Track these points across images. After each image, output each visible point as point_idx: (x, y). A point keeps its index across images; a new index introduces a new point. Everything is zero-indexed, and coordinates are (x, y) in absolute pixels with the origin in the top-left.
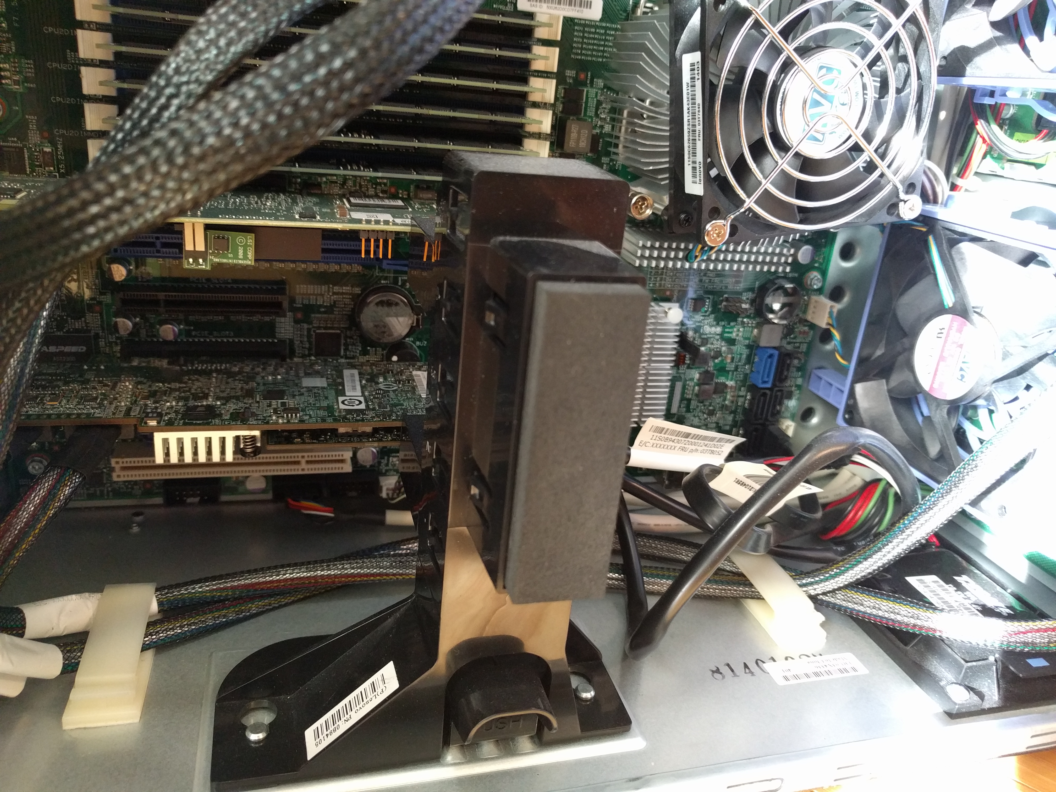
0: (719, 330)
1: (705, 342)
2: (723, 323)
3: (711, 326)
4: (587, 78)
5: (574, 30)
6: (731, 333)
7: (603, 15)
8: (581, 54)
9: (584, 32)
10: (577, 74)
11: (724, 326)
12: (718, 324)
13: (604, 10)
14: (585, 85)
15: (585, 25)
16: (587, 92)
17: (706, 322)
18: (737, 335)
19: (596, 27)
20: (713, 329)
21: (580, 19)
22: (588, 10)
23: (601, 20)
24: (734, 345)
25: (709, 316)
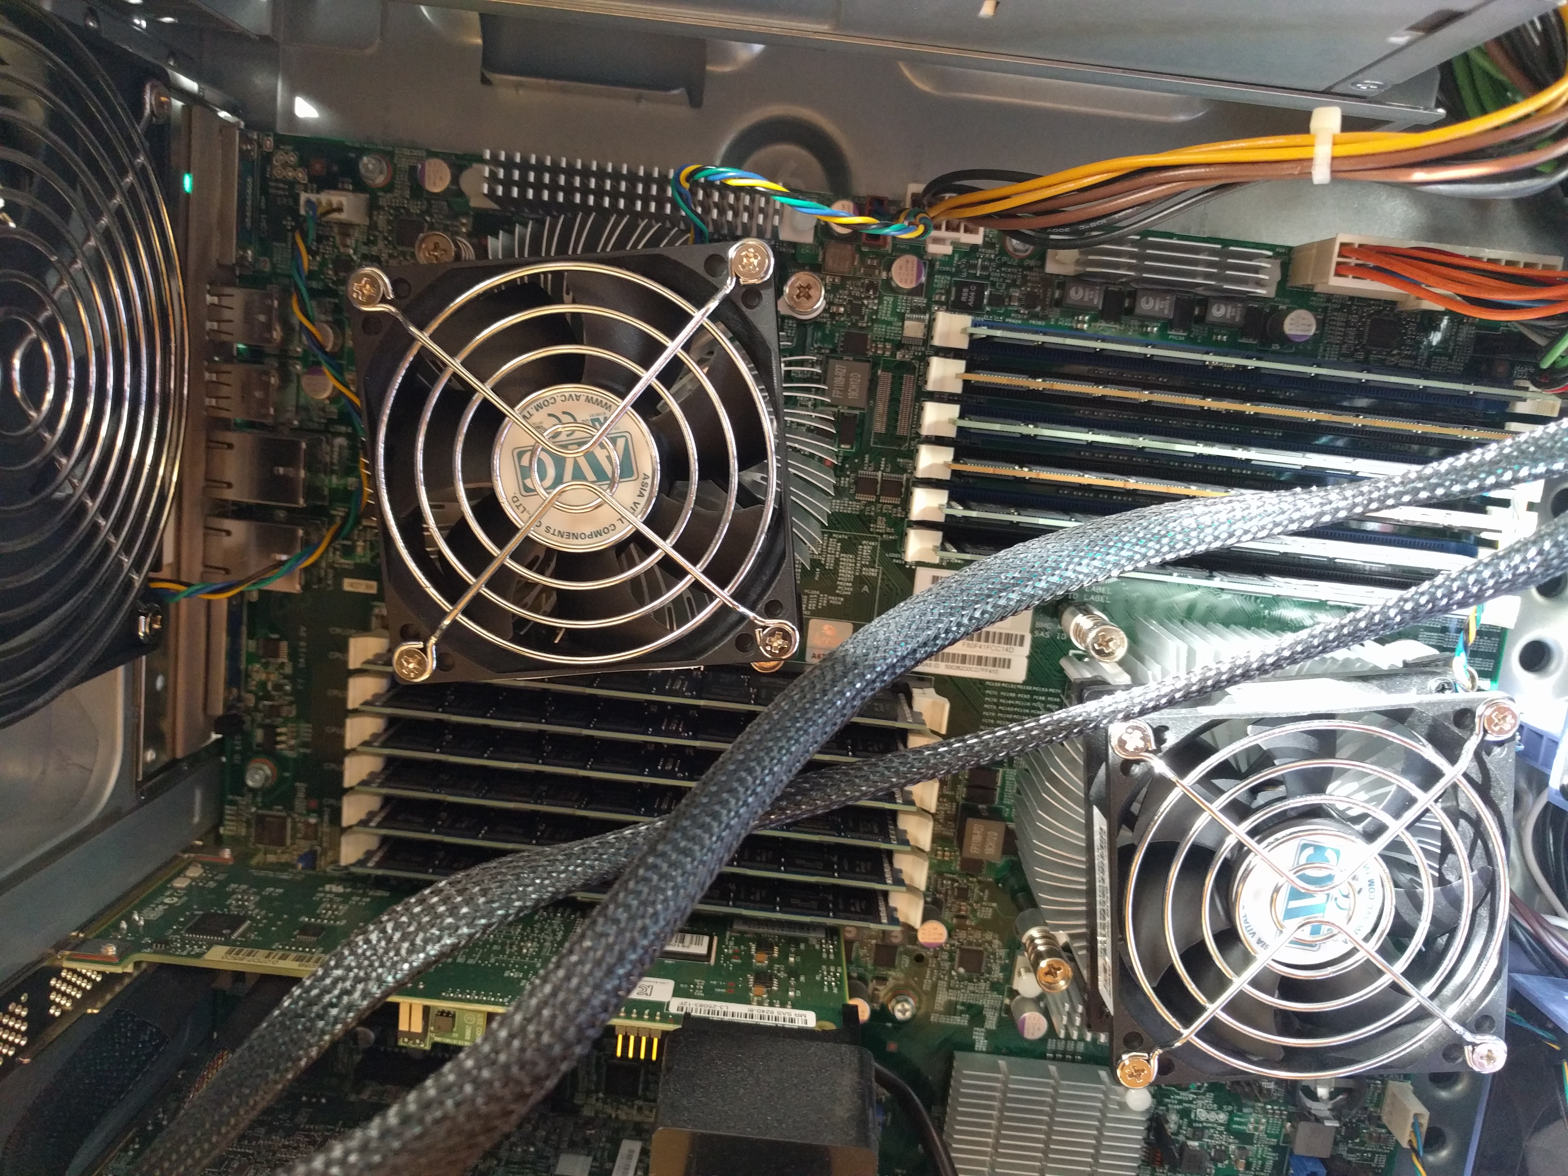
0: (1222, 1117)
1: (1198, 1132)
2: (1230, 1108)
3: (1208, 1111)
5: (985, 695)
6: (1245, 1124)
7: (1027, 676)
9: (999, 697)
11: (1231, 1113)
12: (1220, 1108)
13: (1029, 670)
15: (1001, 689)
16: (1004, 773)
17: (1200, 1103)
18: (1256, 1129)
19: (1018, 691)
20: (1212, 1116)
21: (994, 682)
22: (1006, 669)
23: (1025, 683)
24: (1252, 1144)
25: (1204, 1094)
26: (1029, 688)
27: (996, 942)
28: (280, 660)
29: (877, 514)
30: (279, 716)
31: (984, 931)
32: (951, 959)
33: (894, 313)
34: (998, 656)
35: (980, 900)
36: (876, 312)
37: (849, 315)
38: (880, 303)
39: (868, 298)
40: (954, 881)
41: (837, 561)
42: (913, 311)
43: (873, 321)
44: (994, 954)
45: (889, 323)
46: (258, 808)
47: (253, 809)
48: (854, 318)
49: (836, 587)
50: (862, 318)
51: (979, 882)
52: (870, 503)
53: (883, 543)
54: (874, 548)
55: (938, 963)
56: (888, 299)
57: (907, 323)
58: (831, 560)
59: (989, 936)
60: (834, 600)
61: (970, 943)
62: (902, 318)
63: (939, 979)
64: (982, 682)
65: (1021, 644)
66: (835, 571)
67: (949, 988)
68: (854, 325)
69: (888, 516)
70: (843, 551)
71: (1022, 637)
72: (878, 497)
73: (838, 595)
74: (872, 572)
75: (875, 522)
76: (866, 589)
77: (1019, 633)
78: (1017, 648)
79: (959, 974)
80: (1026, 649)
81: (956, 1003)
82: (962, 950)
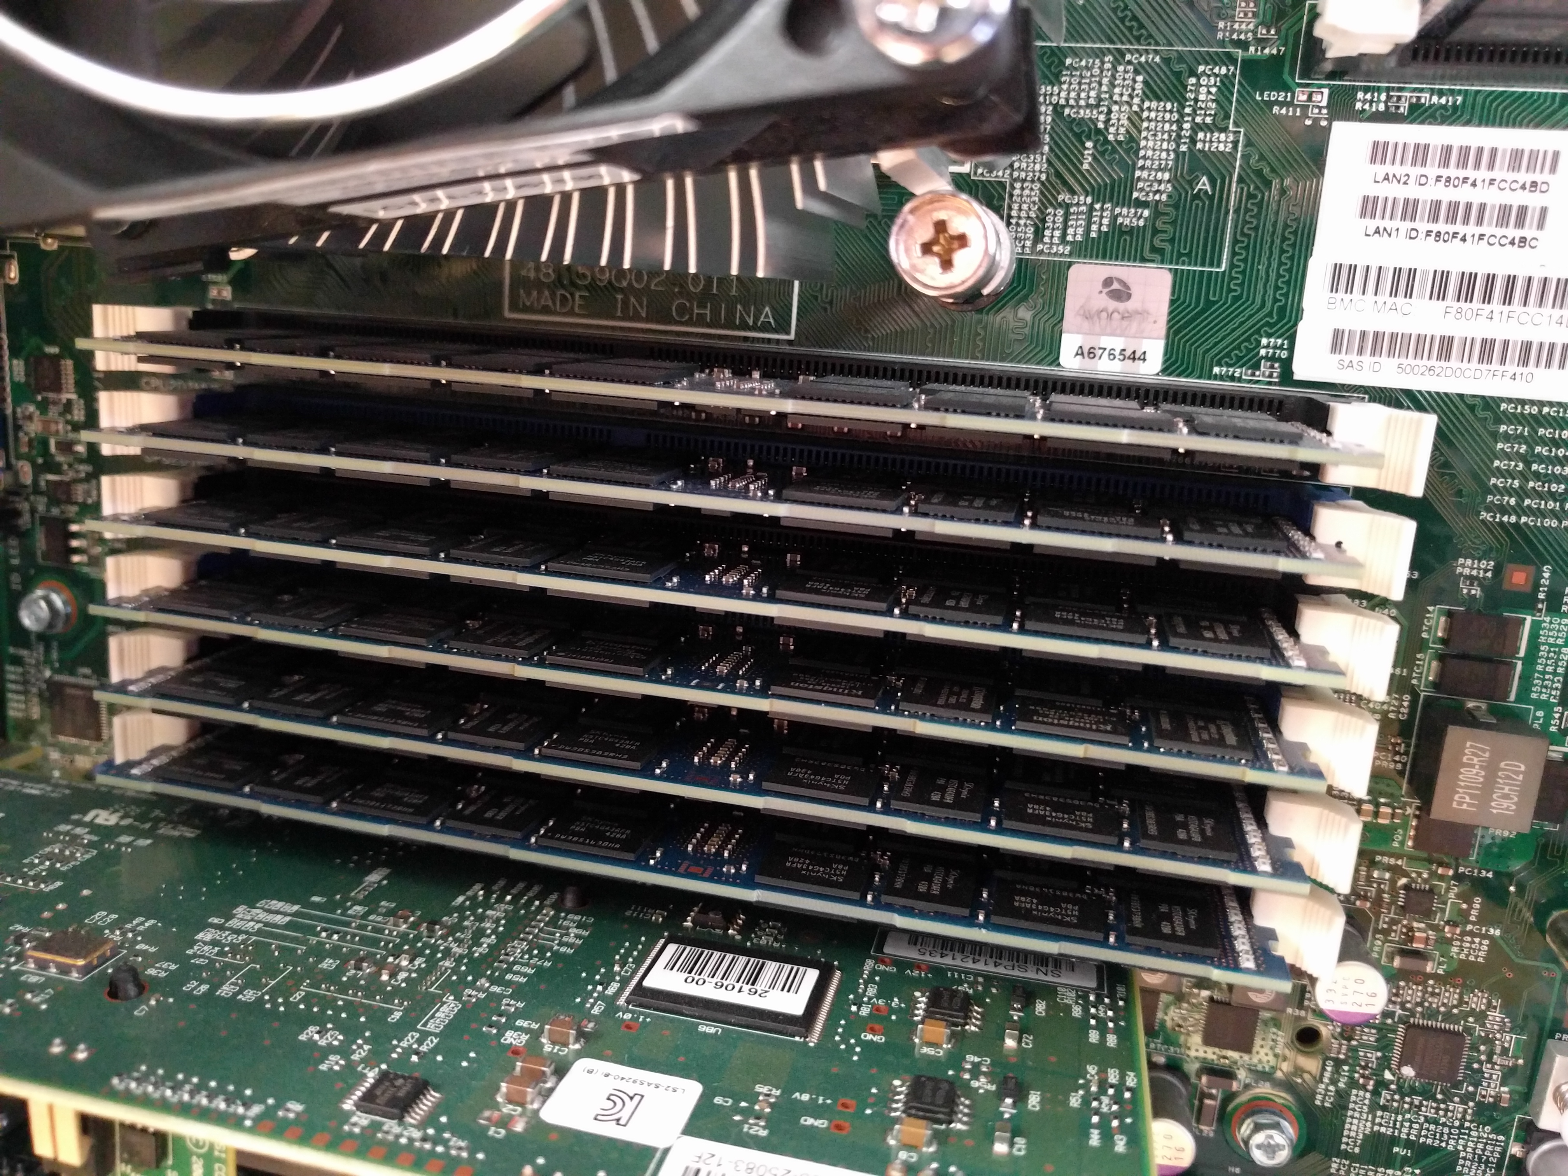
4: (1537, 586)
5: (1495, 436)
8: (1519, 510)
9: (1533, 441)
10: (1498, 571)
14: (1528, 602)
15: (1538, 420)
16: (1536, 627)
21: (1523, 402)
22: (1555, 371)
27: (1495, 1016)
28: (65, 396)
30: (70, 501)
31: (1467, 988)
32: (1384, 1044)
34: (1535, 338)
35: (1459, 919)
40: (1397, 871)
41: (1136, 119)
44: (1488, 1041)
46: (55, 671)
47: (48, 673)
49: (1130, 183)
51: (1458, 877)
53: (1249, 66)
54: (1226, 84)
55: (1353, 1050)
58: (1121, 118)
59: (1477, 1001)
60: (1128, 217)
61: (1432, 1014)
63: (1353, 1083)
64: (1489, 404)
66: (1132, 144)
67: (1374, 1107)
70: (1151, 92)
73: (1139, 204)
74: (1221, 142)
75: (1229, 15)
76: (1204, 184)
79: (1400, 1078)
81: (1394, 1140)
82: (1410, 1027)
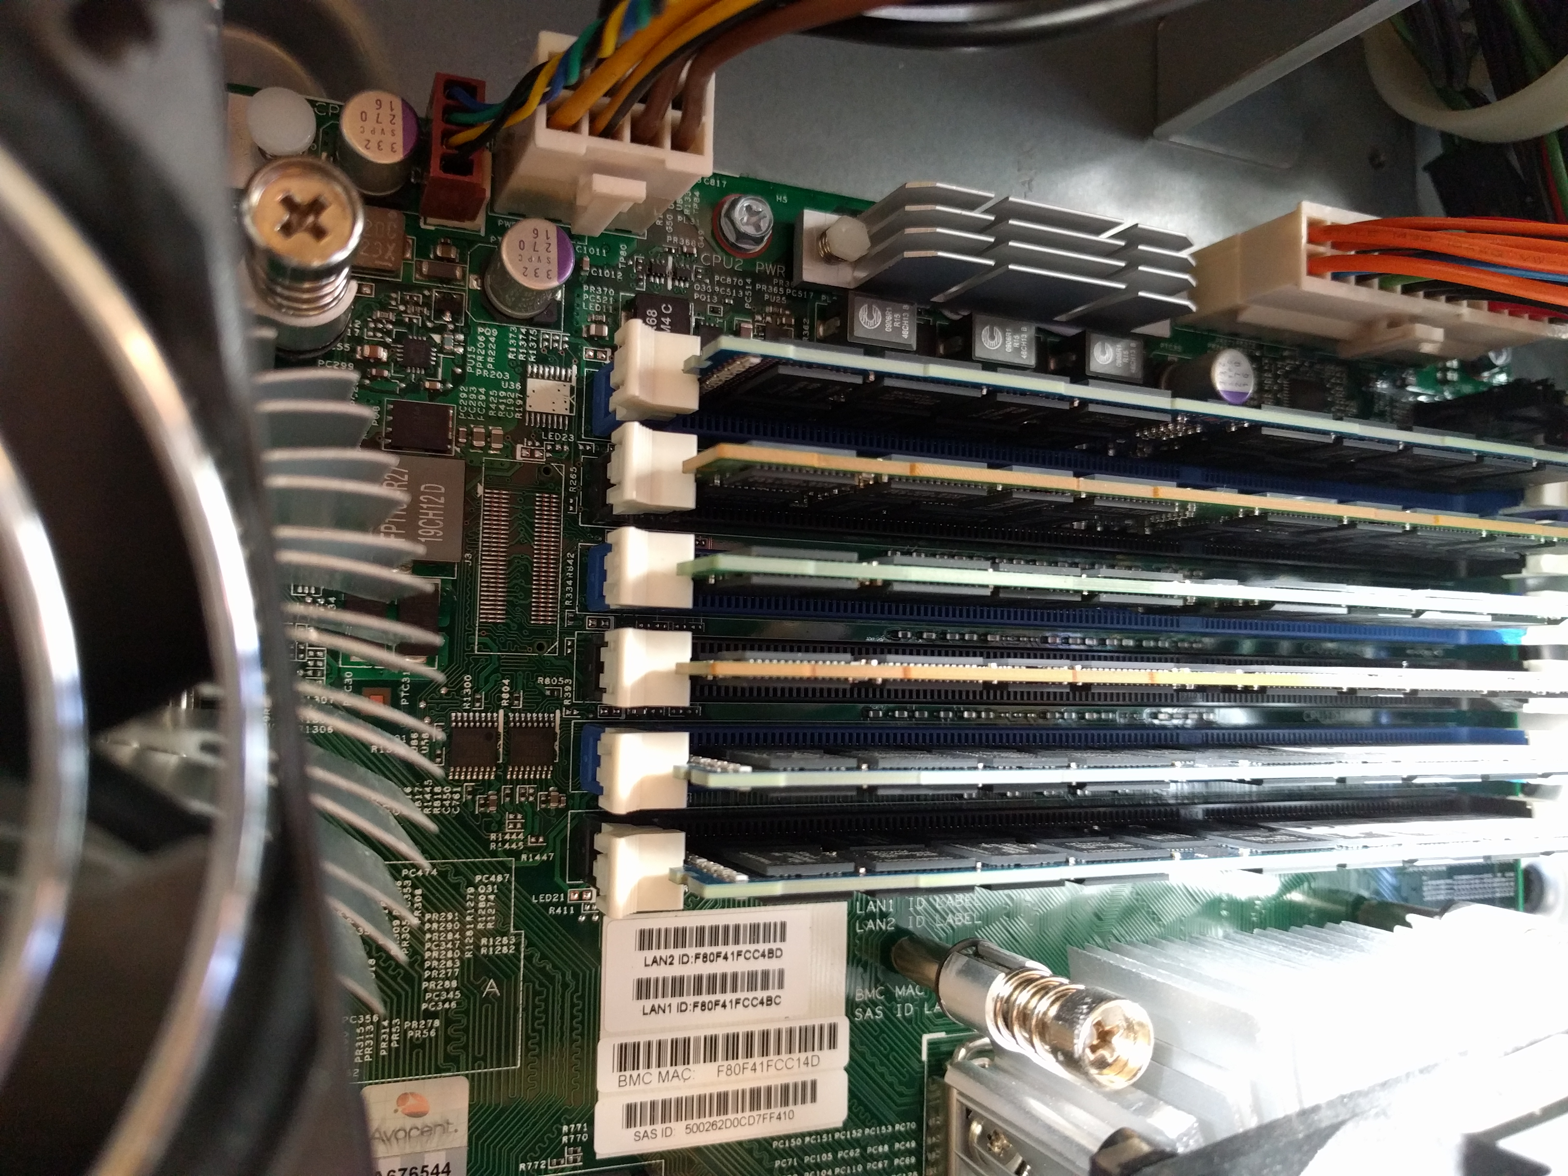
7: (850, 1108)
13: (853, 1095)
15: (803, 1150)
19: (834, 1146)
21: (789, 1137)
22: (809, 1105)
23: (847, 1126)
26: (857, 1134)
29: (502, 809)
33: (501, 363)
34: (790, 1080)
36: (463, 360)
37: (401, 367)
38: (470, 339)
39: (441, 329)
41: (417, 935)
42: (542, 360)
43: (459, 380)
45: (495, 384)
48: (414, 373)
49: (420, 996)
50: (431, 373)
52: (483, 786)
53: (523, 873)
54: (503, 890)
56: (487, 333)
57: (532, 383)
60: (417, 1029)
62: (521, 373)
64: (764, 1144)
65: (833, 1044)
66: (415, 959)
68: (414, 388)
69: (527, 810)
70: (429, 905)
71: (833, 1029)
72: (503, 768)
73: (430, 1015)
74: (504, 946)
75: (500, 827)
76: (491, 987)
77: (826, 1022)
78: (826, 1055)
80: (842, 1054)
